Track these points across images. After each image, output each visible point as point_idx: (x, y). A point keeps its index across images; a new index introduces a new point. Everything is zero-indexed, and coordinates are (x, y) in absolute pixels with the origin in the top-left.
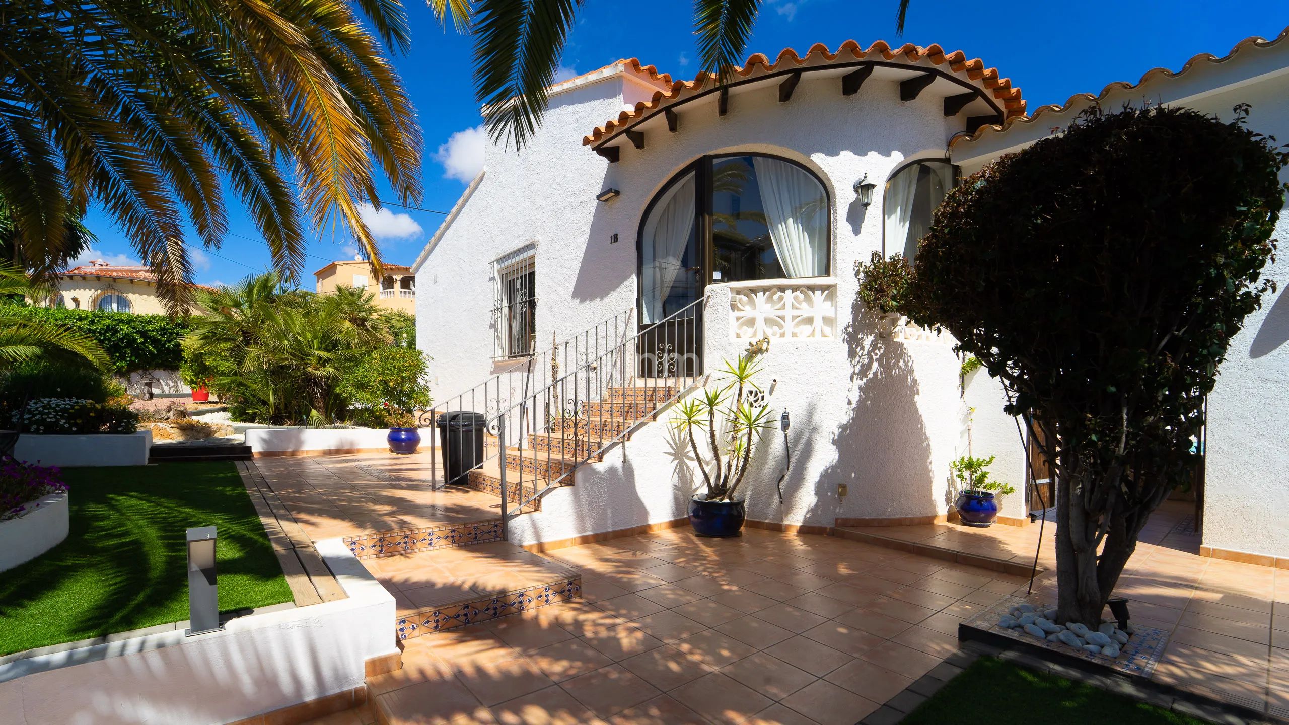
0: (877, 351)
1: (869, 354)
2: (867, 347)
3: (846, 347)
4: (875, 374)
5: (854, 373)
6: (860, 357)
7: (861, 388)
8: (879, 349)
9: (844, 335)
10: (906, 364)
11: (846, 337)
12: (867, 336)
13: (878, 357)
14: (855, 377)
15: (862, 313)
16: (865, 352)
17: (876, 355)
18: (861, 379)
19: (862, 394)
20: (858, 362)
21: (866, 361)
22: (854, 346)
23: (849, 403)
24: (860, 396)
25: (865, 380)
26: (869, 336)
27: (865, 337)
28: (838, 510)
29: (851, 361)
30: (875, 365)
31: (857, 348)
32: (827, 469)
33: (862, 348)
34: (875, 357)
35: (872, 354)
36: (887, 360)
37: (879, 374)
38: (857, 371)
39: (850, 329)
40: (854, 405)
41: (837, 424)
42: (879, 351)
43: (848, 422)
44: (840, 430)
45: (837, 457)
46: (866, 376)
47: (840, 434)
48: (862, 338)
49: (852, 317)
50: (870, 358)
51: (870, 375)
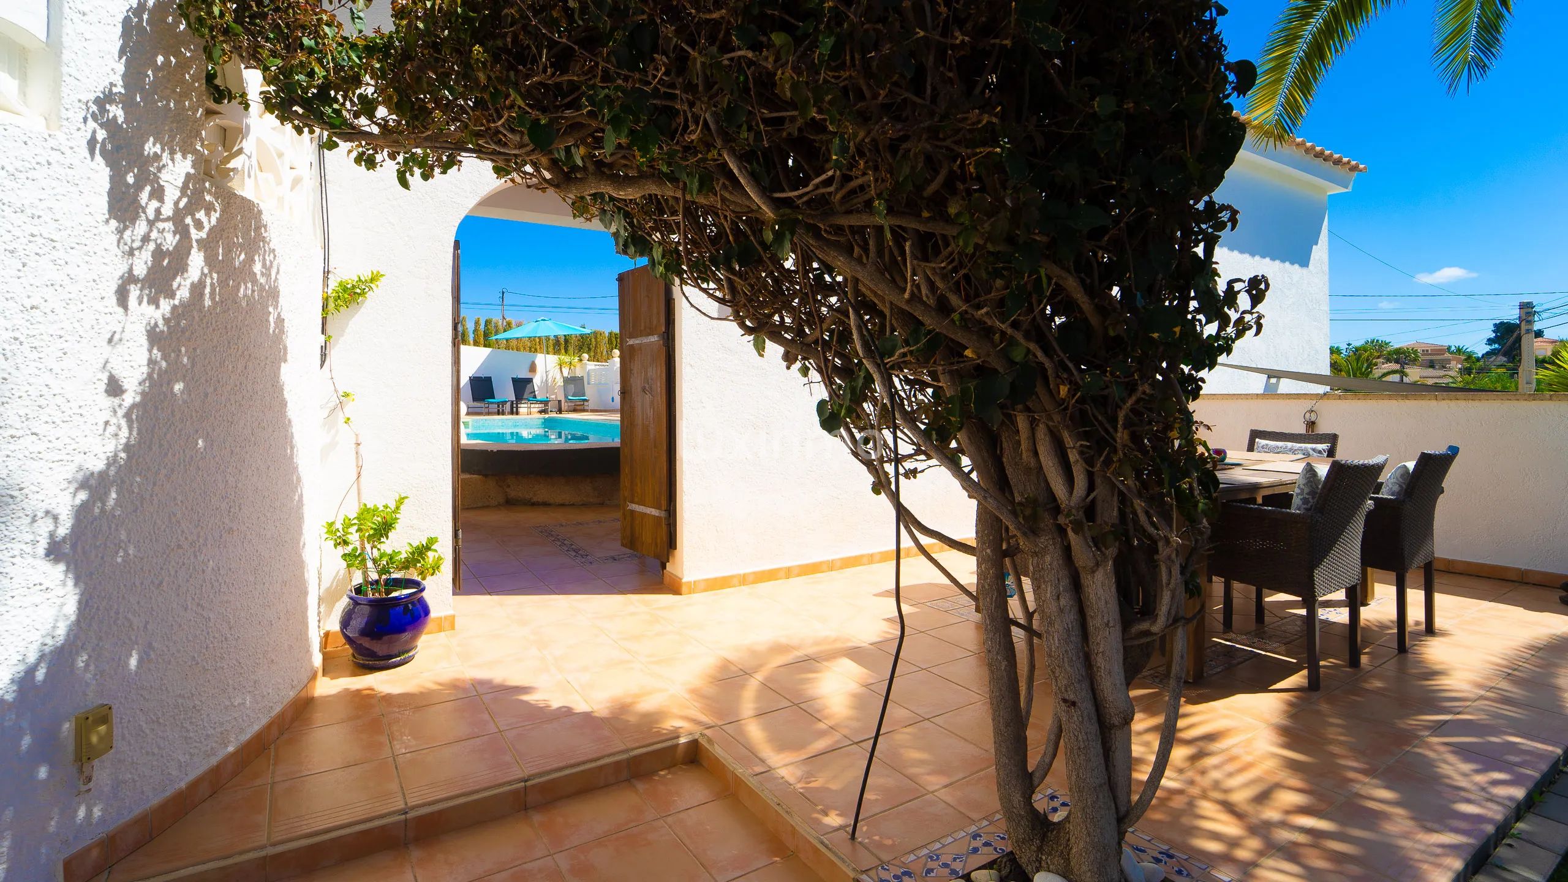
0: (201, 215)
1: (178, 218)
2: (172, 194)
3: (100, 174)
4: (197, 289)
5: (130, 278)
6: (151, 223)
7: (154, 336)
8: (209, 209)
9: (92, 124)
10: (267, 269)
11: (101, 134)
12: (172, 153)
13: (203, 234)
14: (134, 292)
15: (157, 69)
16: (167, 210)
17: (199, 225)
18: (154, 302)
19: (157, 354)
20: (146, 239)
21: (170, 241)
22: (130, 179)
23: (114, 388)
24: (151, 362)
25: (166, 306)
26: (178, 156)
27: (166, 156)
28: (82, 813)
29: (120, 232)
30: (196, 261)
31: (139, 187)
32: (31, 671)
33: (158, 193)
34: (195, 234)
35: (188, 220)
36: (228, 251)
37: (208, 290)
38: (140, 270)
39: (116, 111)
40: (130, 398)
41: (69, 471)
42: (208, 214)
43: (112, 461)
44: (83, 496)
45: (71, 607)
46: (171, 295)
47: (82, 513)
48: (157, 157)
49: (121, 68)
50: (182, 231)
51: (183, 293)
